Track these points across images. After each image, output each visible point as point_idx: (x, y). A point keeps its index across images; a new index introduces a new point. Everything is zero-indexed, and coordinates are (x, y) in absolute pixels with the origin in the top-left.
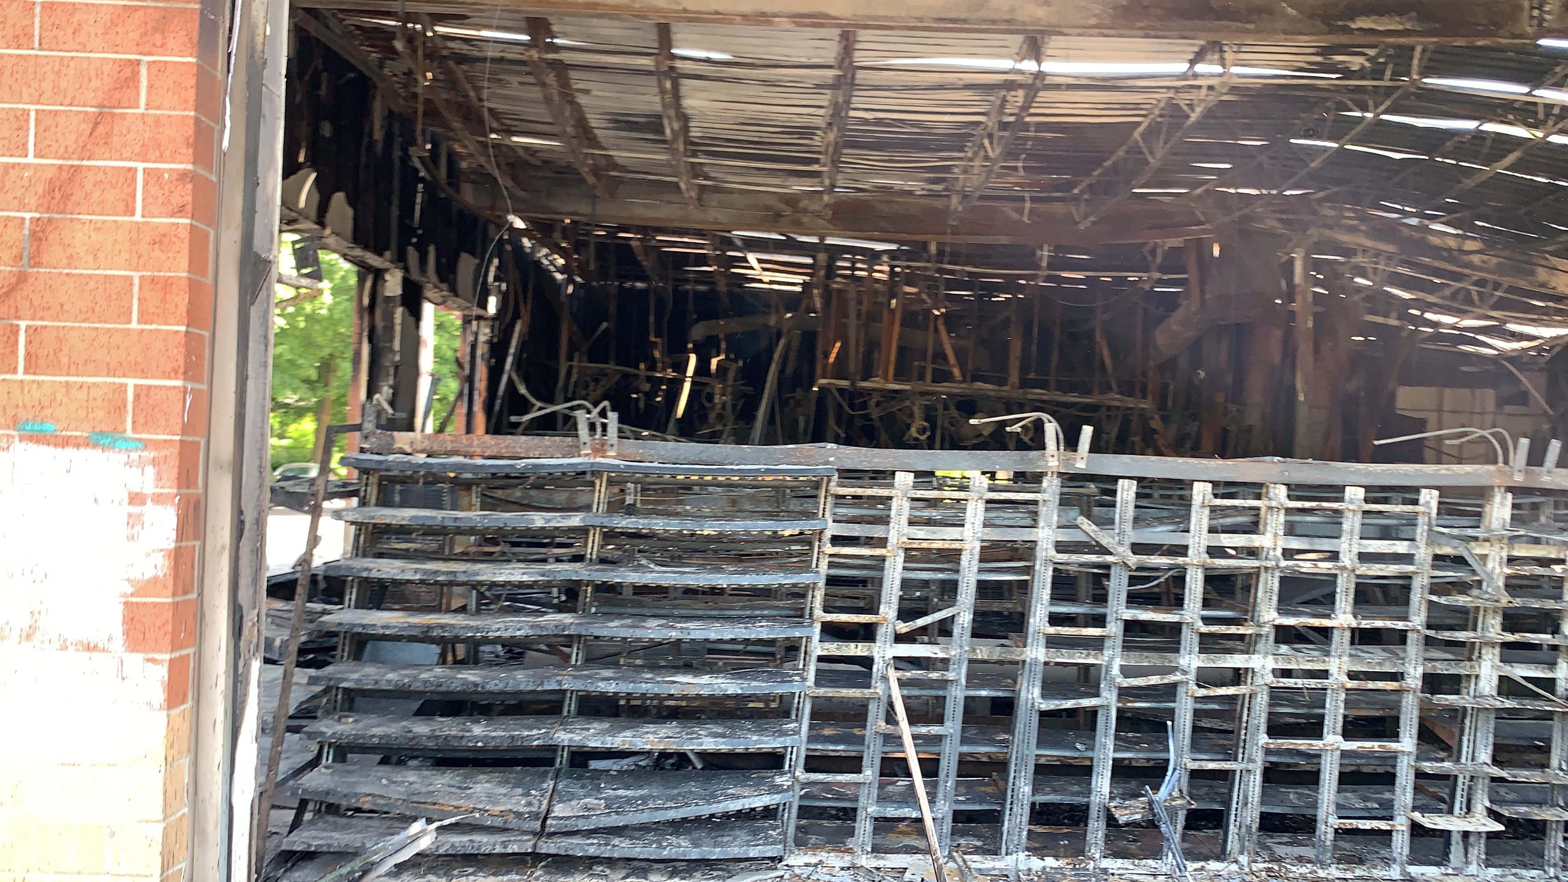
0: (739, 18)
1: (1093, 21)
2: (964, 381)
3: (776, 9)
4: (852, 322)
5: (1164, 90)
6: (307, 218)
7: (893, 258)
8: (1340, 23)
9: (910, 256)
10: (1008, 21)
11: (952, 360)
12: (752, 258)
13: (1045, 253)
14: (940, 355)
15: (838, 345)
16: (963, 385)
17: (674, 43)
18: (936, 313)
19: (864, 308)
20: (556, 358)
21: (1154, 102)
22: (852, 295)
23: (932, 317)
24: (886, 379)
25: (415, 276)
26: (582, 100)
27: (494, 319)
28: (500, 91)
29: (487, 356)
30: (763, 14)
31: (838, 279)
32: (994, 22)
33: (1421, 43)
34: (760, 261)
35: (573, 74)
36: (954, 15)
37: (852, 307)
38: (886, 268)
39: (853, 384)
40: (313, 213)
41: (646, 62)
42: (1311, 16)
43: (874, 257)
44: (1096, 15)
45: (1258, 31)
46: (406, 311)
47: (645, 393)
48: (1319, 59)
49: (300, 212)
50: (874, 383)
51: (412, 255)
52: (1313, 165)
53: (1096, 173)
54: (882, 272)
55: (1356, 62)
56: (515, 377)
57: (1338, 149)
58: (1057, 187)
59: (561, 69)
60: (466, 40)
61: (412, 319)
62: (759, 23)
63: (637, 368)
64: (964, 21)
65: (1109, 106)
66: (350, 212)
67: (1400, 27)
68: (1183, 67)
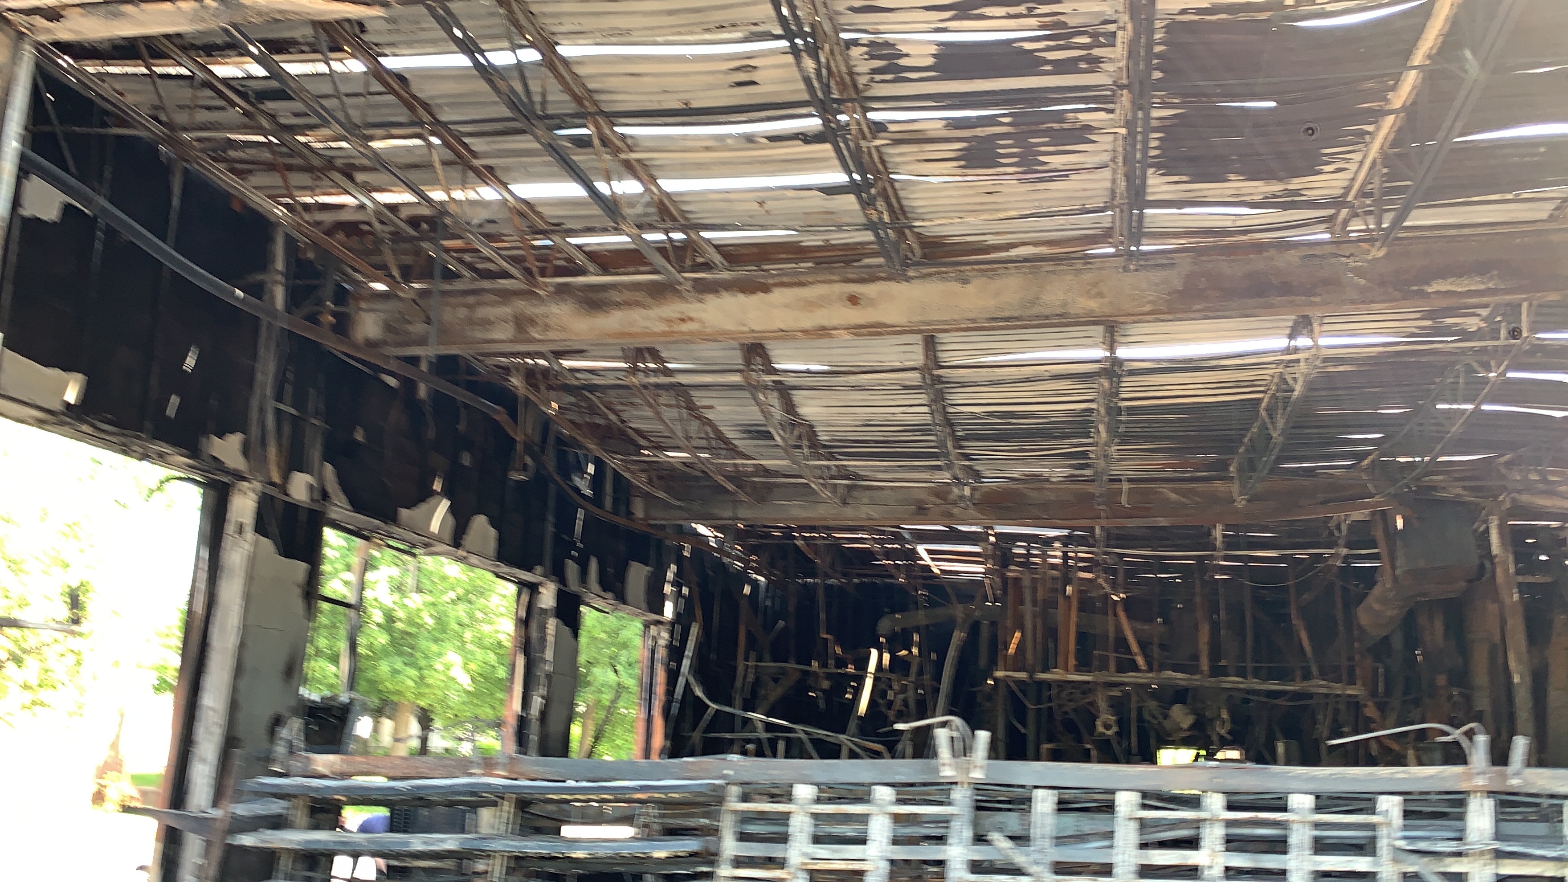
0: (799, 334)
1: (1148, 308)
2: (1150, 670)
3: (835, 322)
4: (1028, 609)
5: (1274, 366)
6: (440, 541)
7: (1065, 545)
8: (1415, 288)
9: (1082, 541)
10: (1061, 315)
11: (1135, 648)
12: (921, 549)
13: (1218, 533)
14: (1121, 643)
15: (1018, 635)
16: (1150, 675)
17: (773, 359)
18: (1115, 598)
19: (1040, 595)
20: (735, 659)
21: (1268, 378)
22: (1026, 582)
23: (1109, 602)
24: (1066, 670)
25: (574, 586)
26: (709, 415)
27: (672, 623)
28: (635, 413)
29: (666, 660)
30: (824, 328)
31: (1013, 567)
32: (1047, 317)
33: (1525, 300)
34: (930, 552)
35: (694, 393)
36: (1006, 314)
37: (1028, 595)
38: (1059, 554)
39: (1031, 677)
40: (447, 536)
41: (736, 378)
42: (1382, 284)
43: (1048, 542)
44: (1149, 302)
45: (1325, 303)
46: (561, 623)
47: (824, 691)
48: (1428, 323)
49: (431, 536)
50: (1055, 675)
51: (572, 569)
52: (1454, 429)
53: (1241, 450)
54: (1055, 557)
55: (1472, 324)
56: (692, 680)
57: (1473, 412)
58: (1210, 466)
59: (681, 390)
60: (591, 371)
61: (567, 630)
62: (821, 336)
63: (810, 665)
64: (1017, 319)
65: (1220, 385)
66: (493, 532)
67: (1482, 287)
68: (1282, 343)
